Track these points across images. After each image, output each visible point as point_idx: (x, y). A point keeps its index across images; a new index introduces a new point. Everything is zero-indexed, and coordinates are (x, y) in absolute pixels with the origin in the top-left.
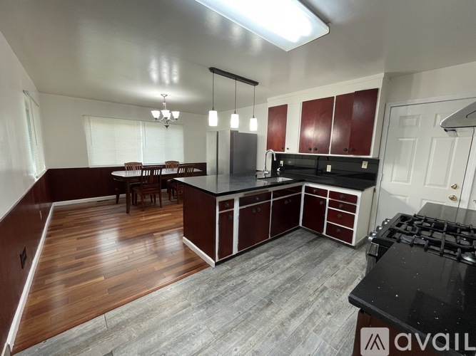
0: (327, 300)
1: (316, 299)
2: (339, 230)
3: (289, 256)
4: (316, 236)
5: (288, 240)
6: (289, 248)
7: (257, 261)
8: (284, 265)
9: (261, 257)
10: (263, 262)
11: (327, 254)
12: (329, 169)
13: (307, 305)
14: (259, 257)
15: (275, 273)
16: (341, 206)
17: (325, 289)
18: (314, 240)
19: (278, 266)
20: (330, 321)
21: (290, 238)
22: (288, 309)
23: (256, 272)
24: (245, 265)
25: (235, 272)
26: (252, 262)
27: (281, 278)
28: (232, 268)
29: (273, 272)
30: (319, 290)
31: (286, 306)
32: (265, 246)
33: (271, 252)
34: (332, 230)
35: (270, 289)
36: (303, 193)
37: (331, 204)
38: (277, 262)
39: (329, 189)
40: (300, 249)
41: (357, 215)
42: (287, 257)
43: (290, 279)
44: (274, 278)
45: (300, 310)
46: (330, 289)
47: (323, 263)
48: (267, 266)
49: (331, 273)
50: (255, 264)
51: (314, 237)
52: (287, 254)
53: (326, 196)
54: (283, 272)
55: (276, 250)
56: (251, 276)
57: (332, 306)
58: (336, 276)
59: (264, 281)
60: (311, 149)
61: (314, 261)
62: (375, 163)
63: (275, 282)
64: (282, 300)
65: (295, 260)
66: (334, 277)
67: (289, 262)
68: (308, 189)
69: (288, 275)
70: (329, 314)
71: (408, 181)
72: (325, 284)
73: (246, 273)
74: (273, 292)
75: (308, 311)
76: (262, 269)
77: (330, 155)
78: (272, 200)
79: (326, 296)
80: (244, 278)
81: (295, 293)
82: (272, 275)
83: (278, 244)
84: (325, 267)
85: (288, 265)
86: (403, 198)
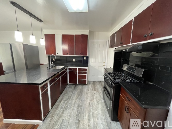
0: (92, 106)
1: (90, 108)
2: (82, 81)
3: (72, 97)
4: (75, 85)
5: (67, 91)
6: (70, 94)
7: (62, 107)
8: (73, 102)
9: (61, 103)
10: (64, 105)
11: (82, 90)
12: (74, 60)
13: (89, 112)
14: (61, 104)
15: (72, 107)
16: (82, 73)
17: (89, 103)
18: (75, 87)
19: (71, 103)
20: (98, 113)
21: (67, 90)
22: (86, 118)
23: (65, 112)
24: (58, 111)
25: (55, 118)
26: (60, 108)
27: (76, 108)
28: (52, 117)
29: (71, 107)
30: (89, 104)
31: (84, 117)
32: (60, 98)
33: (64, 99)
34: (80, 82)
35: (75, 115)
36: (68, 71)
37: (79, 73)
38: (70, 102)
39: (78, 68)
40: (73, 92)
41: (87, 75)
42: (71, 98)
43: (78, 106)
44: (73, 109)
45: (89, 115)
46: (91, 102)
47: (83, 94)
48: (67, 106)
49: (87, 96)
50: (62, 108)
51: (74, 86)
52: (71, 96)
53: (77, 71)
54: (74, 105)
55: (66, 97)
56: (64, 115)
57: (95, 107)
58: (89, 96)
59: (71, 114)
60: (68, 54)
61: (80, 95)
62: (87, 58)
63: (75, 111)
64: (82, 116)
65: (75, 98)
66: (89, 97)
67: (74, 100)
68: (70, 69)
69: (77, 105)
70: (96, 110)
71: (95, 62)
72: (89, 101)
73: (61, 115)
74: (77, 116)
75: (91, 114)
76: (66, 109)
77: (75, 56)
78: (60, 77)
79: (92, 105)
80: (62, 118)
81: (84, 111)
82: (72, 109)
83: (65, 94)
84: (84, 96)
85: (74, 101)
86: (95, 67)
